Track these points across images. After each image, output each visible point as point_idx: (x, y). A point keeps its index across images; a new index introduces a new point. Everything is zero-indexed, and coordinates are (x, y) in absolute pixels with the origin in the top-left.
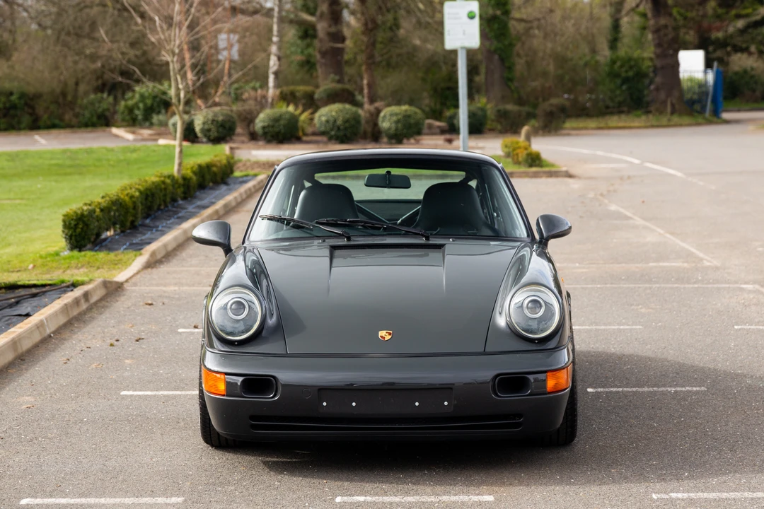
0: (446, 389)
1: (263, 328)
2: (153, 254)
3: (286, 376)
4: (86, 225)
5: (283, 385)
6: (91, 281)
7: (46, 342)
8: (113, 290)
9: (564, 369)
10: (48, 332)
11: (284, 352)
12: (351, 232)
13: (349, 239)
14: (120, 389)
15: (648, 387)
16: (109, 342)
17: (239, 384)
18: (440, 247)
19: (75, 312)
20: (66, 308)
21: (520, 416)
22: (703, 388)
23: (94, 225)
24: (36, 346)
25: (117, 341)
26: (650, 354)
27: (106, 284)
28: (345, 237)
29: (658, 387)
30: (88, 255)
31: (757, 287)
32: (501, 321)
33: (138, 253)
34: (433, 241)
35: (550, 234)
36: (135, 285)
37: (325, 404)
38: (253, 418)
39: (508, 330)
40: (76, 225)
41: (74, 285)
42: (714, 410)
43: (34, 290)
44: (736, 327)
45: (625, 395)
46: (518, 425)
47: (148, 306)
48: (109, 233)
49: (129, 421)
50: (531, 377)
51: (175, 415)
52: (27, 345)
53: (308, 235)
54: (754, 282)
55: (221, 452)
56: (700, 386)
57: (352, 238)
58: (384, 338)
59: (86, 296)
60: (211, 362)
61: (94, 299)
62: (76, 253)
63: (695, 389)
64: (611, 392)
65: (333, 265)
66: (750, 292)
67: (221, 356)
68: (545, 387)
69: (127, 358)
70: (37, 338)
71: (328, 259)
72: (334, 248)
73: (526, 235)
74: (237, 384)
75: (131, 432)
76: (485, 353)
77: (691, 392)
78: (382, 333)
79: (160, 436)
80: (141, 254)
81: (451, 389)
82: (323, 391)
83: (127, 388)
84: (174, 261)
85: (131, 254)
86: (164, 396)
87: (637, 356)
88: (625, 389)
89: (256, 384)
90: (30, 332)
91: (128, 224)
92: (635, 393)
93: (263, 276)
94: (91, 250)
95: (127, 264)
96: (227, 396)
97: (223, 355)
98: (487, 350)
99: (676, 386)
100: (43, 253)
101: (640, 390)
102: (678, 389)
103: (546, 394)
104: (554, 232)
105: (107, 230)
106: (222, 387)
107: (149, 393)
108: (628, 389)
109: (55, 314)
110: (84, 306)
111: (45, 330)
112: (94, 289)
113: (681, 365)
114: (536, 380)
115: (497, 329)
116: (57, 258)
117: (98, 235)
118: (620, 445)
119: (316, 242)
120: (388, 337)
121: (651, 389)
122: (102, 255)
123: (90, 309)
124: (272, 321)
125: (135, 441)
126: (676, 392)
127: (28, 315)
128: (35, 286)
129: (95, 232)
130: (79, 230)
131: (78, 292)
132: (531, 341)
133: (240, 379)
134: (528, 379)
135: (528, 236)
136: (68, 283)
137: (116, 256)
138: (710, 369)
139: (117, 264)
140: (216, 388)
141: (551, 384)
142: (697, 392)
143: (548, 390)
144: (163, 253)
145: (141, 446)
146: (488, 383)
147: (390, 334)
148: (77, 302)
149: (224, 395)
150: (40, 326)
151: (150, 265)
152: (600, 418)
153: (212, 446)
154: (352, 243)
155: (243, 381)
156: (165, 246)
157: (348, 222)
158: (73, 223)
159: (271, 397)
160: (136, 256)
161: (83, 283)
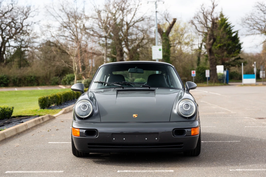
0: (156, 134)
1: (93, 114)
2: (66, 110)
3: (101, 129)
4: (46, 101)
5: (99, 133)
6: (44, 115)
7: (28, 130)
8: (52, 118)
9: (197, 127)
10: (29, 127)
11: (100, 122)
12: (124, 86)
13: (123, 88)
14: (49, 142)
15: (221, 141)
16: (48, 130)
17: (84, 132)
18: (154, 90)
19: (39, 123)
20: (35, 121)
21: (182, 143)
22: (239, 141)
23: (48, 102)
24: (24, 131)
25: (50, 130)
26: (220, 133)
27: (49, 116)
28: (122, 87)
29: (225, 141)
30: (46, 110)
31: (249, 118)
32: (175, 111)
33: (61, 110)
34: (151, 89)
35: (190, 88)
36: (59, 117)
37: (114, 139)
38: (89, 144)
39: (178, 114)
40: (42, 102)
41: (39, 116)
42: (245, 147)
43: (27, 117)
44: (245, 127)
45: (214, 143)
46: (182, 147)
47: (62, 122)
48: (53, 105)
49: (49, 150)
50: (186, 130)
51: (65, 148)
52: (21, 130)
53: (109, 87)
54: (248, 117)
55: (79, 158)
56: (238, 141)
57: (124, 88)
58: (135, 117)
59: (43, 119)
60: (75, 125)
61: (45, 120)
62: (42, 110)
63: (237, 141)
64: (209, 142)
65: (117, 97)
66: (247, 119)
67: (78, 123)
68: (191, 133)
69: (53, 134)
70: (25, 129)
71: (116, 95)
72: (118, 91)
73: (182, 88)
74: (83, 132)
75: (49, 153)
76: (170, 122)
77: (235, 142)
78: (134, 115)
79: (59, 154)
80: (62, 110)
81: (158, 133)
82: (113, 134)
83: (51, 141)
85: (59, 110)
86: (63, 143)
87: (216, 133)
88: (214, 141)
89: (90, 132)
90: (22, 126)
91: (59, 103)
92: (217, 142)
93: (94, 99)
95: (57, 113)
96: (80, 137)
97: (79, 123)
98: (171, 121)
99: (230, 140)
100: (33, 110)
101: (219, 142)
102: (231, 141)
103: (191, 136)
104: (191, 87)
105: (53, 104)
106: (78, 134)
107: (58, 143)
108: (215, 141)
109: (32, 123)
110: (42, 122)
111: (28, 127)
112: (46, 117)
113: (231, 136)
114: (188, 131)
115: (174, 114)
116: (36, 111)
117: (49, 105)
118: (215, 156)
119: (112, 89)
120: (136, 116)
121: (222, 141)
122: (50, 110)
123: (44, 122)
124: (96, 111)
125: (50, 155)
126: (230, 142)
127: (22, 122)
128: (27, 116)
129: (48, 104)
130: (43, 103)
131: (40, 117)
132: (186, 118)
133: (85, 131)
134: (185, 130)
135: (183, 88)
136: (37, 115)
137: (54, 110)
138: (240, 136)
139: (54, 113)
140: (77, 134)
141: (193, 133)
142: (238, 142)
143: (192, 134)
144: (69, 110)
145: (52, 156)
146: (171, 132)
147: (137, 115)
148: (39, 120)
149: (79, 136)
150: (26, 125)
151: (64, 113)
152: (207, 149)
153: (76, 156)
154: (124, 89)
155: (86, 131)
157: (123, 83)
158: (42, 101)
159: (95, 137)
160: (60, 110)
161: (42, 115)
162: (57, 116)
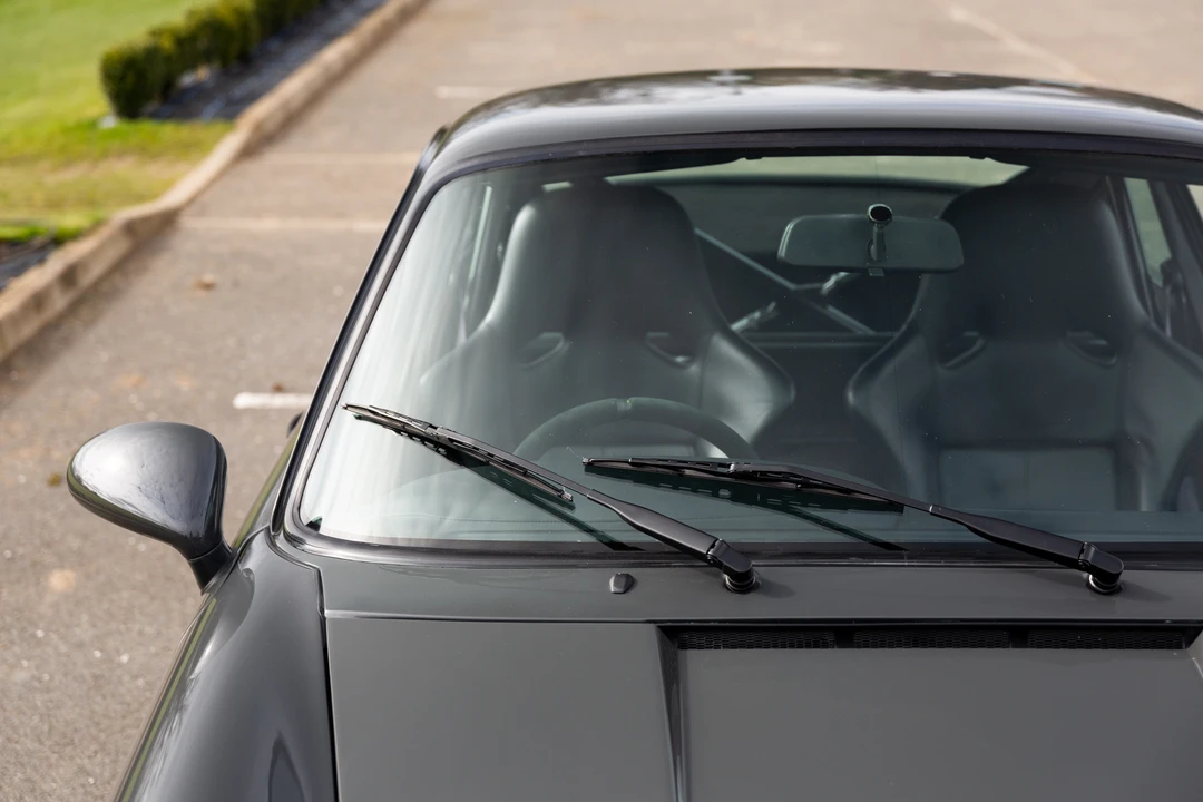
2: (258, 127)
4: (141, 76)
6: (98, 224)
13: (744, 586)
19: (28, 329)
23: (158, 69)
27: (130, 228)
33: (229, 125)
36: (202, 213)
41: (58, 241)
47: (202, 294)
48: (203, 74)
59: (68, 277)
61: (86, 279)
72: (678, 637)
80: (235, 128)
84: (297, 138)
85: (219, 127)
94: (156, 116)
112: (95, 254)
117: (172, 82)
122: (168, 131)
123: (73, 309)
129: (162, 79)
131: (56, 263)
137: (192, 131)
144: (279, 119)
148: (38, 301)
151: (248, 152)
156: (285, 105)
158: (119, 70)
160: (224, 132)
161: (75, 237)
162: (191, 201)
